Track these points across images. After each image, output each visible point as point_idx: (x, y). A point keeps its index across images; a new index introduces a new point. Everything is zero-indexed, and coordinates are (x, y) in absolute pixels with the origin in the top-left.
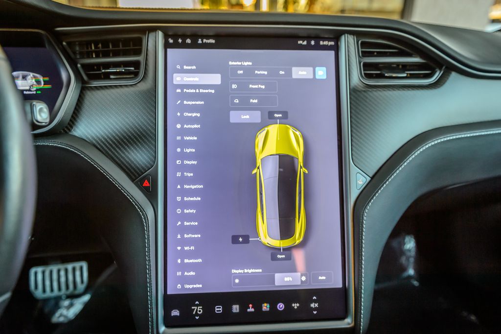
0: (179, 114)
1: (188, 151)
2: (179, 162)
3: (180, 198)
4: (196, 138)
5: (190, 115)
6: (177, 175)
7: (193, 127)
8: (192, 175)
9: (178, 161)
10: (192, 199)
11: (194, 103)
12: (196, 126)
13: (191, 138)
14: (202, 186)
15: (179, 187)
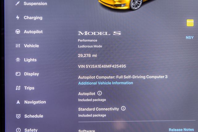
0: (18, 17)
1: (29, 60)
2: (19, 74)
3: (20, 115)
4: (37, 46)
5: (31, 18)
6: (17, 89)
7: (34, 32)
8: (33, 88)
9: (17, 73)
10: (33, 116)
11: (35, 4)
12: (38, 32)
13: (33, 46)
14: (44, 102)
15: (18, 102)
